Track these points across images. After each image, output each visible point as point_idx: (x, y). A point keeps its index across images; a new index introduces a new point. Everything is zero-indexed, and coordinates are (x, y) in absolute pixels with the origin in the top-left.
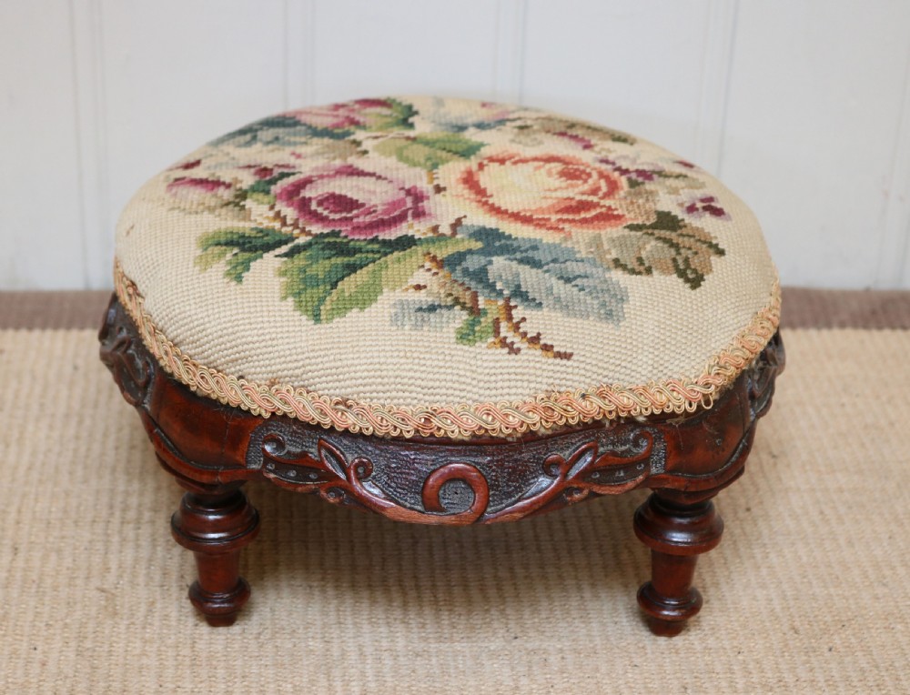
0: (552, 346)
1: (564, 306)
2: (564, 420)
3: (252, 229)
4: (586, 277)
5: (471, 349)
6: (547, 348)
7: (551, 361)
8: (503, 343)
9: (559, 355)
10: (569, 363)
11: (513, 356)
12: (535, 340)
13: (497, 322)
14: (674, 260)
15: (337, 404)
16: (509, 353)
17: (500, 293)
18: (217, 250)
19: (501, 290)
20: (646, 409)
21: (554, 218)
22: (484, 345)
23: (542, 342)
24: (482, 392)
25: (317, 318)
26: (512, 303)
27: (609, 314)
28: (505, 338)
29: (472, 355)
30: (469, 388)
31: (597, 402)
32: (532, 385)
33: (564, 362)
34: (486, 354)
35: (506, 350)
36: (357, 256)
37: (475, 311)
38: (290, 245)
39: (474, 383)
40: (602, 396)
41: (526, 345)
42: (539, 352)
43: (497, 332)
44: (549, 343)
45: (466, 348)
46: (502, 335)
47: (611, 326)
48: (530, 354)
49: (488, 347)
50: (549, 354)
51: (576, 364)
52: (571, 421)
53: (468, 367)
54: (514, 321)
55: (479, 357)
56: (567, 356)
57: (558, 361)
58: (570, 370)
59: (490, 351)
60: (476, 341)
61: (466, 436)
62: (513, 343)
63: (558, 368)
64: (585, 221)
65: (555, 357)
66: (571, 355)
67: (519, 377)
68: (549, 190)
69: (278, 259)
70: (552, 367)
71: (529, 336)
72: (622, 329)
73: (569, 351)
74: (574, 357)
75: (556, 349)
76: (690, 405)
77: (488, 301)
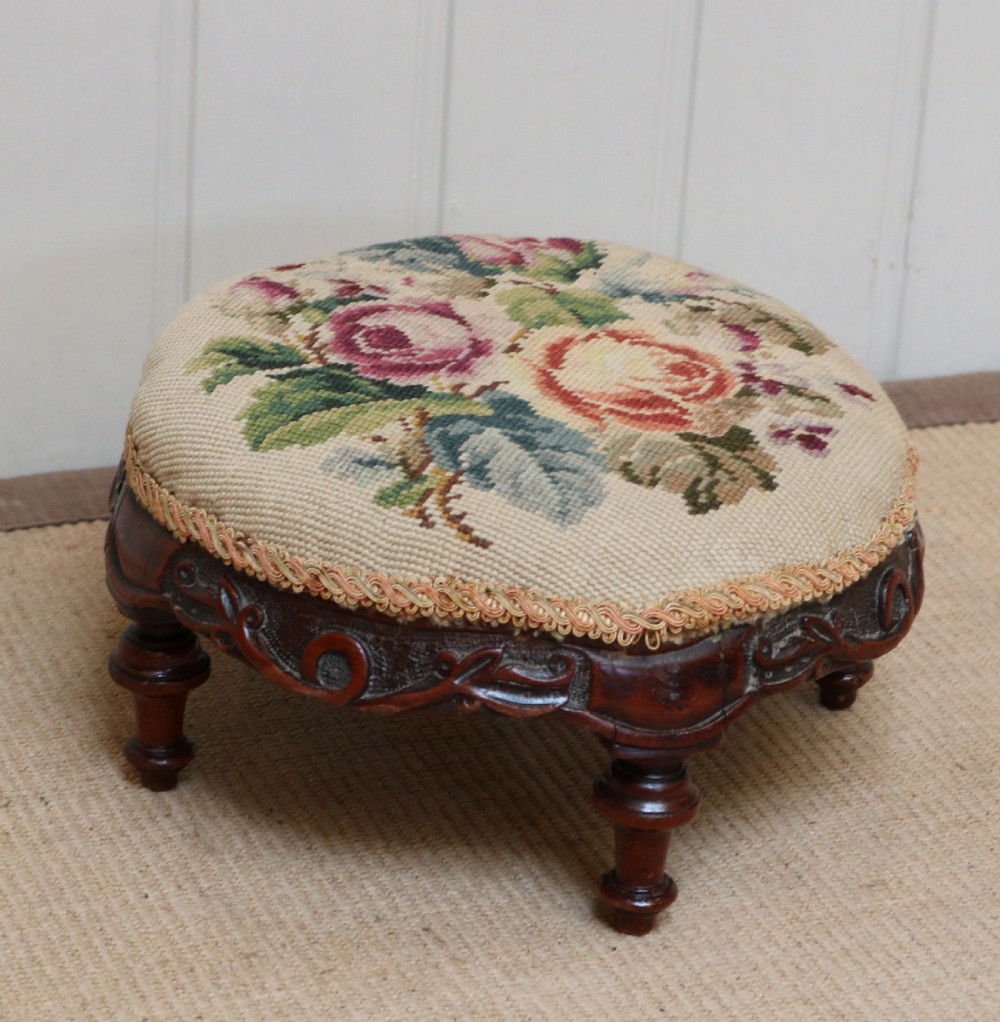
0: (472, 530)
2: (461, 613)
3: (272, 344)
4: (575, 471)
5: (386, 511)
6: (466, 530)
7: (465, 544)
8: (422, 514)
9: (476, 541)
10: (485, 552)
11: (424, 529)
12: (455, 519)
13: (428, 493)
15: (239, 539)
16: (421, 525)
17: (457, 464)
18: (216, 355)
19: (462, 462)
20: (565, 627)
21: (605, 406)
22: (401, 511)
23: (463, 522)
24: (379, 559)
25: (256, 445)
26: (461, 478)
28: (426, 509)
29: (384, 517)
30: (366, 552)
31: (506, 604)
32: (435, 565)
33: (479, 549)
34: (398, 521)
35: (420, 521)
36: (349, 393)
37: (415, 476)
38: (295, 368)
39: (374, 547)
40: (511, 599)
41: (444, 521)
42: (454, 532)
43: (422, 501)
44: (471, 524)
45: (381, 508)
46: (426, 504)
48: (444, 532)
49: (403, 514)
50: (467, 537)
51: (492, 555)
52: (469, 616)
53: (372, 529)
54: (448, 495)
55: (388, 521)
56: (485, 544)
57: (472, 546)
58: (483, 559)
59: (406, 518)
60: (394, 505)
61: (352, 604)
62: (431, 516)
63: (469, 554)
64: (639, 418)
65: (471, 541)
66: (491, 543)
67: (423, 553)
68: (636, 379)
69: (268, 379)
70: (463, 551)
71: (452, 513)
72: (568, 532)
73: (490, 539)
74: (492, 547)
75: (476, 533)
76: (625, 638)
77: (440, 470)
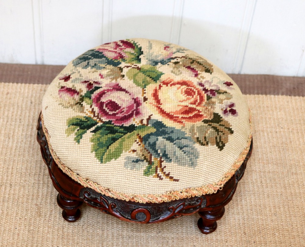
0: (173, 177)
1: (179, 161)
2: (175, 199)
3: (84, 117)
5: (148, 178)
6: (171, 178)
7: (172, 182)
8: (158, 176)
9: (175, 180)
10: (178, 182)
11: (161, 181)
12: (168, 175)
13: (157, 168)
14: (216, 138)
15: (106, 189)
16: (159, 180)
17: (159, 155)
18: (73, 127)
19: (160, 153)
20: (201, 194)
21: (180, 116)
22: (152, 176)
23: (170, 176)
24: (150, 191)
25: (102, 162)
26: (162, 160)
27: (192, 164)
28: (159, 174)
29: (148, 180)
30: (146, 190)
31: (185, 193)
33: (176, 182)
34: (152, 179)
35: (158, 179)
36: (116, 134)
37: (150, 163)
38: (96, 126)
39: (148, 189)
40: (187, 192)
41: (165, 177)
42: (169, 179)
43: (156, 172)
44: (172, 176)
45: (146, 177)
46: (158, 173)
47: (192, 169)
48: (166, 180)
49: (153, 177)
50: (172, 180)
51: (180, 183)
52: (177, 199)
53: (146, 184)
54: (162, 167)
55: (150, 180)
56: (177, 180)
57: (174, 182)
58: (178, 185)
59: (154, 178)
60: (149, 175)
61: (145, 203)
62: (161, 176)
63: (174, 184)
64: (190, 118)
65: (174, 181)
66: (179, 180)
67: (162, 187)
68: (181, 101)
69: (91, 133)
70: (172, 184)
71: (166, 173)
72: (196, 169)
73: (178, 179)
74: (180, 181)
75: (174, 178)
76: (215, 191)
77: (156, 159)
